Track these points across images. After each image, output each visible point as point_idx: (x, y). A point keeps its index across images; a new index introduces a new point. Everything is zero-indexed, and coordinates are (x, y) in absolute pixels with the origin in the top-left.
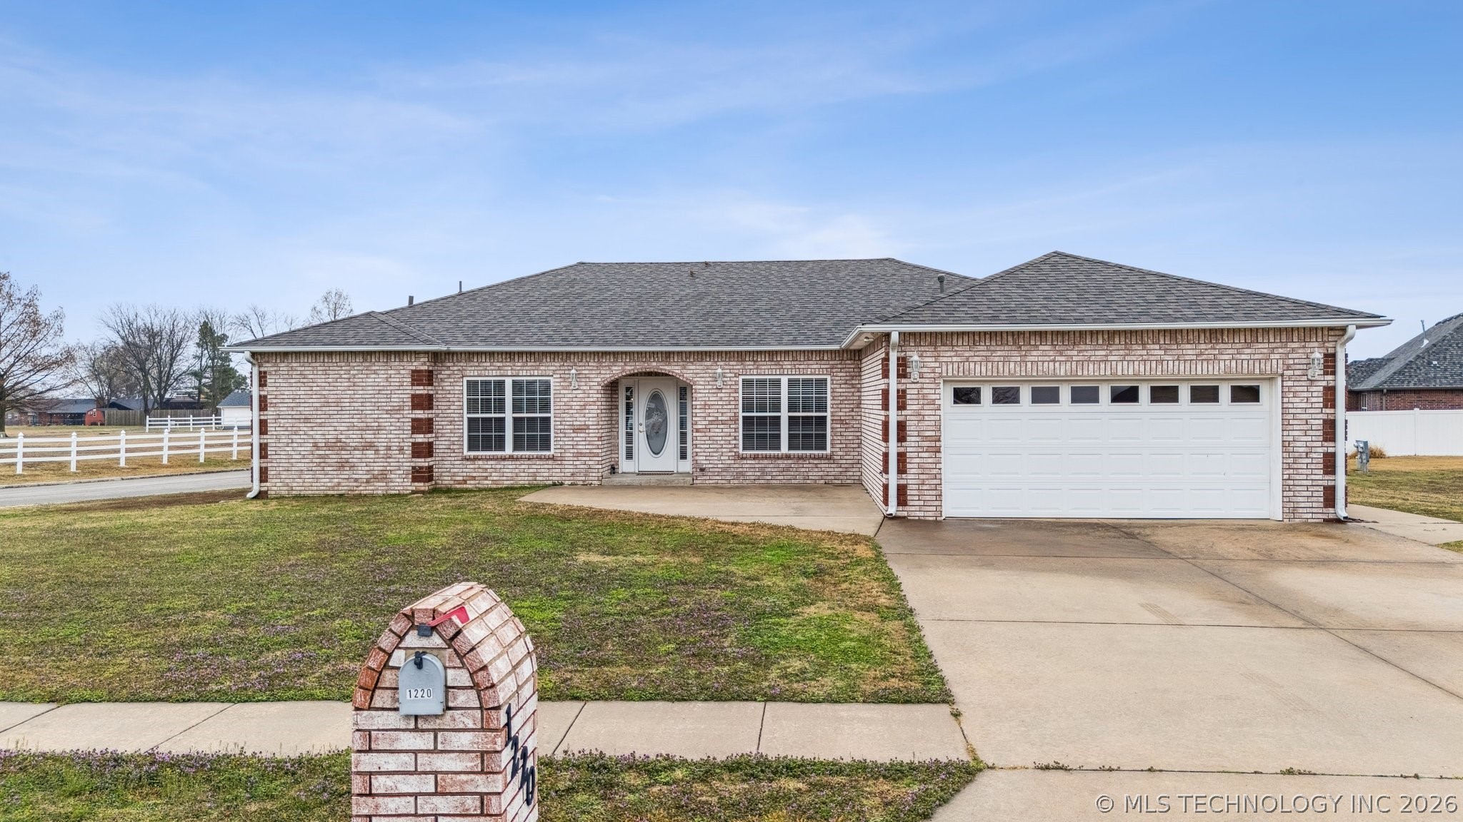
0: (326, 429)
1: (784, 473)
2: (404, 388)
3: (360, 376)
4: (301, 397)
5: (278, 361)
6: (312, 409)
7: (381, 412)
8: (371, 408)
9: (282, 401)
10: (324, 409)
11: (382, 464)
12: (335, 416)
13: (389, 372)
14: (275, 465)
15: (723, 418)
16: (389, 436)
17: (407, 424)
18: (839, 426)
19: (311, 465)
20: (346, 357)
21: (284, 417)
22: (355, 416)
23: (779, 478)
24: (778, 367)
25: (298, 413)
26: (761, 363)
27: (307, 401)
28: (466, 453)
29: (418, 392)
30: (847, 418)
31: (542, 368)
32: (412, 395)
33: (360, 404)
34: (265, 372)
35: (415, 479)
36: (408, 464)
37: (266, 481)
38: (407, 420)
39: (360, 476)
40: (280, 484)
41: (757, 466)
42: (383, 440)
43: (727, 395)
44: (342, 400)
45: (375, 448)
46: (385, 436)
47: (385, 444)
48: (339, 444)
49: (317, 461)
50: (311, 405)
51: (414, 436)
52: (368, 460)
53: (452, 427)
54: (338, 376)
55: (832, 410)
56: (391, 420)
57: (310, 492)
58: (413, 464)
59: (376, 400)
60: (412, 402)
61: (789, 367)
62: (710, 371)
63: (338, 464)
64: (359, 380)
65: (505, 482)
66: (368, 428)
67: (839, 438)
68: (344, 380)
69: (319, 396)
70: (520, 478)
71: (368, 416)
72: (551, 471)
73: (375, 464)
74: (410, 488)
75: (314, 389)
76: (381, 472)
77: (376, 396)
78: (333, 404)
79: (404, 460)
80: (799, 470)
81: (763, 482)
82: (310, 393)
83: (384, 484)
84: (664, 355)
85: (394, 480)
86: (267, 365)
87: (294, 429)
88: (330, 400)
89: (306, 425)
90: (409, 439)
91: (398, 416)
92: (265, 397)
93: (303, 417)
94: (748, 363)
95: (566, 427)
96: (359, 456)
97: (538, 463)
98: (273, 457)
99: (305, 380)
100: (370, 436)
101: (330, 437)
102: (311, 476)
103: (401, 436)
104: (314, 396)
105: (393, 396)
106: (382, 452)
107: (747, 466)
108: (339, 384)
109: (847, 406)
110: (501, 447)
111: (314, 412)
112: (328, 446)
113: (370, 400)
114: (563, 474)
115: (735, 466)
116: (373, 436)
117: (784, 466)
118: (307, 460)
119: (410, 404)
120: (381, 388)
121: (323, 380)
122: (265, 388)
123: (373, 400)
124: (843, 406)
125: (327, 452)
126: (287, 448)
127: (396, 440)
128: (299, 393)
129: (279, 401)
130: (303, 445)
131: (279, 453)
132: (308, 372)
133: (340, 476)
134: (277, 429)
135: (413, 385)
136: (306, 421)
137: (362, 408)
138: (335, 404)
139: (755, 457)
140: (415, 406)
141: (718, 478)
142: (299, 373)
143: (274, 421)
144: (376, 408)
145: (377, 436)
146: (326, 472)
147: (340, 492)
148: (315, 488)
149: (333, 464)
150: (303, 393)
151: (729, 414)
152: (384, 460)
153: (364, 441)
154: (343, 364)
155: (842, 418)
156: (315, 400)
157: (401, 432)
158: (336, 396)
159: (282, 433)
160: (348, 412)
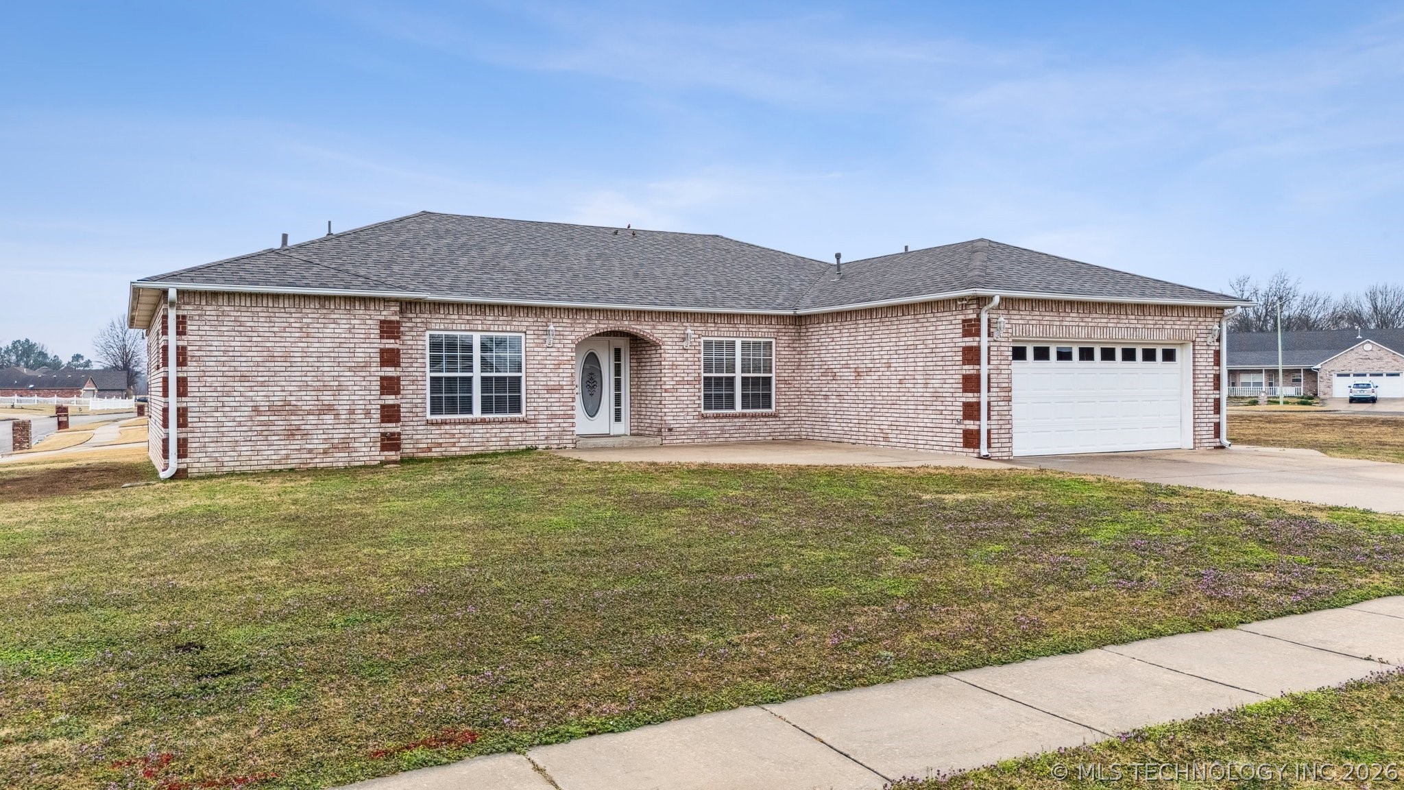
0: (270, 389)
1: (740, 431)
2: (371, 341)
3: (316, 325)
4: (236, 349)
5: (204, 303)
6: (252, 364)
7: (342, 369)
8: (330, 364)
9: (208, 353)
10: (267, 364)
11: (343, 431)
12: (282, 374)
13: (353, 322)
14: (199, 435)
15: (689, 379)
16: (353, 397)
17: (374, 383)
18: (783, 386)
19: (250, 434)
20: (297, 302)
21: (211, 374)
22: (309, 374)
23: (736, 435)
24: (735, 329)
25: (232, 369)
26: (721, 325)
27: (244, 354)
28: (429, 417)
29: (387, 346)
30: (789, 378)
31: (514, 323)
32: (381, 349)
33: (315, 359)
34: (184, 317)
35: (384, 448)
36: (377, 430)
37: (185, 456)
38: (375, 378)
39: (315, 446)
40: (206, 459)
41: (717, 424)
42: (345, 402)
43: (692, 356)
44: (292, 354)
45: (335, 412)
46: (347, 398)
47: (348, 407)
48: (287, 408)
49: (259, 428)
50: (250, 359)
51: (384, 397)
52: (326, 427)
53: (415, 387)
54: (286, 325)
55: (778, 371)
56: (355, 379)
57: (248, 468)
58: (382, 430)
59: (336, 355)
60: (381, 357)
61: (744, 330)
62: (677, 332)
63: (286, 433)
64: (313, 330)
65: (475, 449)
66: (325, 387)
67: (784, 397)
68: (294, 330)
69: (260, 349)
70: (491, 444)
71: (326, 374)
72: (525, 434)
73: (334, 431)
74: (379, 458)
75: (254, 339)
76: (342, 441)
77: (336, 350)
78: (279, 359)
79: (371, 426)
80: (752, 427)
81: (722, 439)
82: (248, 344)
83: (347, 454)
84: (636, 314)
85: (359, 449)
86: (187, 307)
87: (226, 389)
88: (276, 354)
89: (243, 384)
90: (376, 400)
91: (364, 374)
92: (184, 348)
93: (239, 374)
94: (710, 325)
95: (540, 387)
96: (313, 422)
97: (510, 426)
98: (195, 425)
99: (242, 329)
100: (328, 398)
101: (276, 398)
102: (249, 448)
103: (368, 398)
104: (254, 349)
105: (358, 350)
106: (343, 417)
107: (709, 425)
108: (288, 335)
109: (790, 367)
110: (469, 410)
111: (254, 369)
112: (272, 410)
113: (327, 354)
114: (537, 438)
115: (699, 425)
116: (332, 398)
117: (740, 424)
118: (244, 428)
119: (378, 360)
120: (343, 340)
121: (267, 329)
122: (183, 337)
123: (332, 355)
124: (787, 367)
125: (271, 418)
126: (216, 414)
127: (361, 402)
128: (233, 344)
129: (204, 353)
130: (238, 409)
131: (205, 419)
132: (246, 319)
133: (290, 447)
134: (201, 389)
135: (382, 337)
136: (243, 379)
137: (318, 364)
138: (282, 359)
139: (717, 417)
140: (383, 363)
141: (684, 437)
142: (233, 319)
143: (197, 379)
144: (336, 364)
145: (338, 398)
146: (270, 443)
147: (289, 467)
148: (256, 463)
149: (280, 432)
150: (239, 344)
151: (693, 375)
152: (346, 426)
153: (320, 403)
154: (293, 310)
155: (786, 379)
156: (256, 354)
157: (368, 392)
158: (284, 349)
159: (209, 394)
160: (300, 369)
